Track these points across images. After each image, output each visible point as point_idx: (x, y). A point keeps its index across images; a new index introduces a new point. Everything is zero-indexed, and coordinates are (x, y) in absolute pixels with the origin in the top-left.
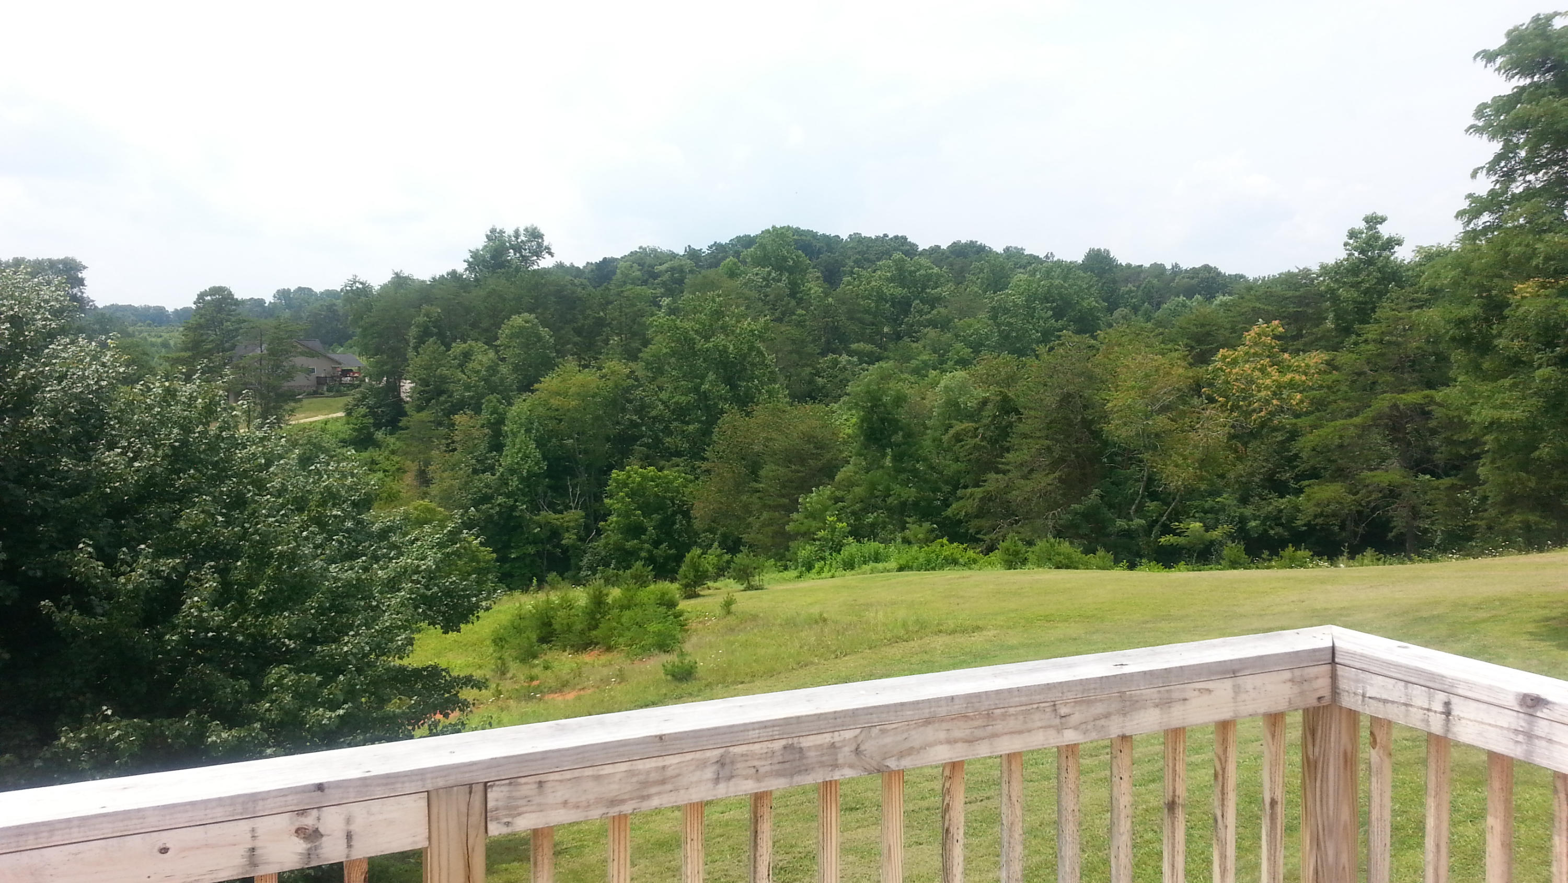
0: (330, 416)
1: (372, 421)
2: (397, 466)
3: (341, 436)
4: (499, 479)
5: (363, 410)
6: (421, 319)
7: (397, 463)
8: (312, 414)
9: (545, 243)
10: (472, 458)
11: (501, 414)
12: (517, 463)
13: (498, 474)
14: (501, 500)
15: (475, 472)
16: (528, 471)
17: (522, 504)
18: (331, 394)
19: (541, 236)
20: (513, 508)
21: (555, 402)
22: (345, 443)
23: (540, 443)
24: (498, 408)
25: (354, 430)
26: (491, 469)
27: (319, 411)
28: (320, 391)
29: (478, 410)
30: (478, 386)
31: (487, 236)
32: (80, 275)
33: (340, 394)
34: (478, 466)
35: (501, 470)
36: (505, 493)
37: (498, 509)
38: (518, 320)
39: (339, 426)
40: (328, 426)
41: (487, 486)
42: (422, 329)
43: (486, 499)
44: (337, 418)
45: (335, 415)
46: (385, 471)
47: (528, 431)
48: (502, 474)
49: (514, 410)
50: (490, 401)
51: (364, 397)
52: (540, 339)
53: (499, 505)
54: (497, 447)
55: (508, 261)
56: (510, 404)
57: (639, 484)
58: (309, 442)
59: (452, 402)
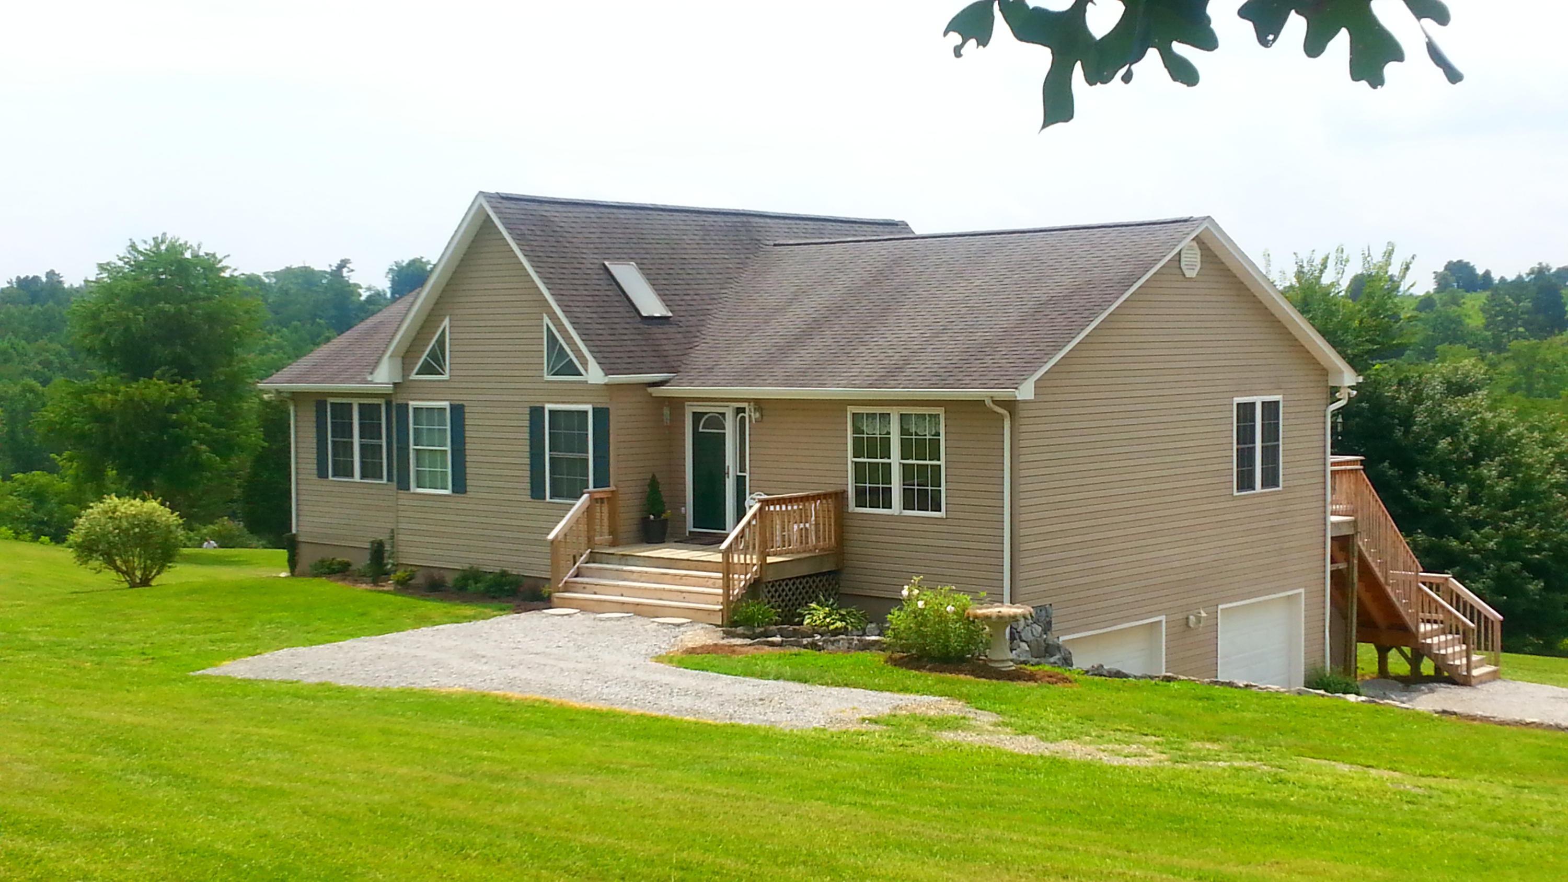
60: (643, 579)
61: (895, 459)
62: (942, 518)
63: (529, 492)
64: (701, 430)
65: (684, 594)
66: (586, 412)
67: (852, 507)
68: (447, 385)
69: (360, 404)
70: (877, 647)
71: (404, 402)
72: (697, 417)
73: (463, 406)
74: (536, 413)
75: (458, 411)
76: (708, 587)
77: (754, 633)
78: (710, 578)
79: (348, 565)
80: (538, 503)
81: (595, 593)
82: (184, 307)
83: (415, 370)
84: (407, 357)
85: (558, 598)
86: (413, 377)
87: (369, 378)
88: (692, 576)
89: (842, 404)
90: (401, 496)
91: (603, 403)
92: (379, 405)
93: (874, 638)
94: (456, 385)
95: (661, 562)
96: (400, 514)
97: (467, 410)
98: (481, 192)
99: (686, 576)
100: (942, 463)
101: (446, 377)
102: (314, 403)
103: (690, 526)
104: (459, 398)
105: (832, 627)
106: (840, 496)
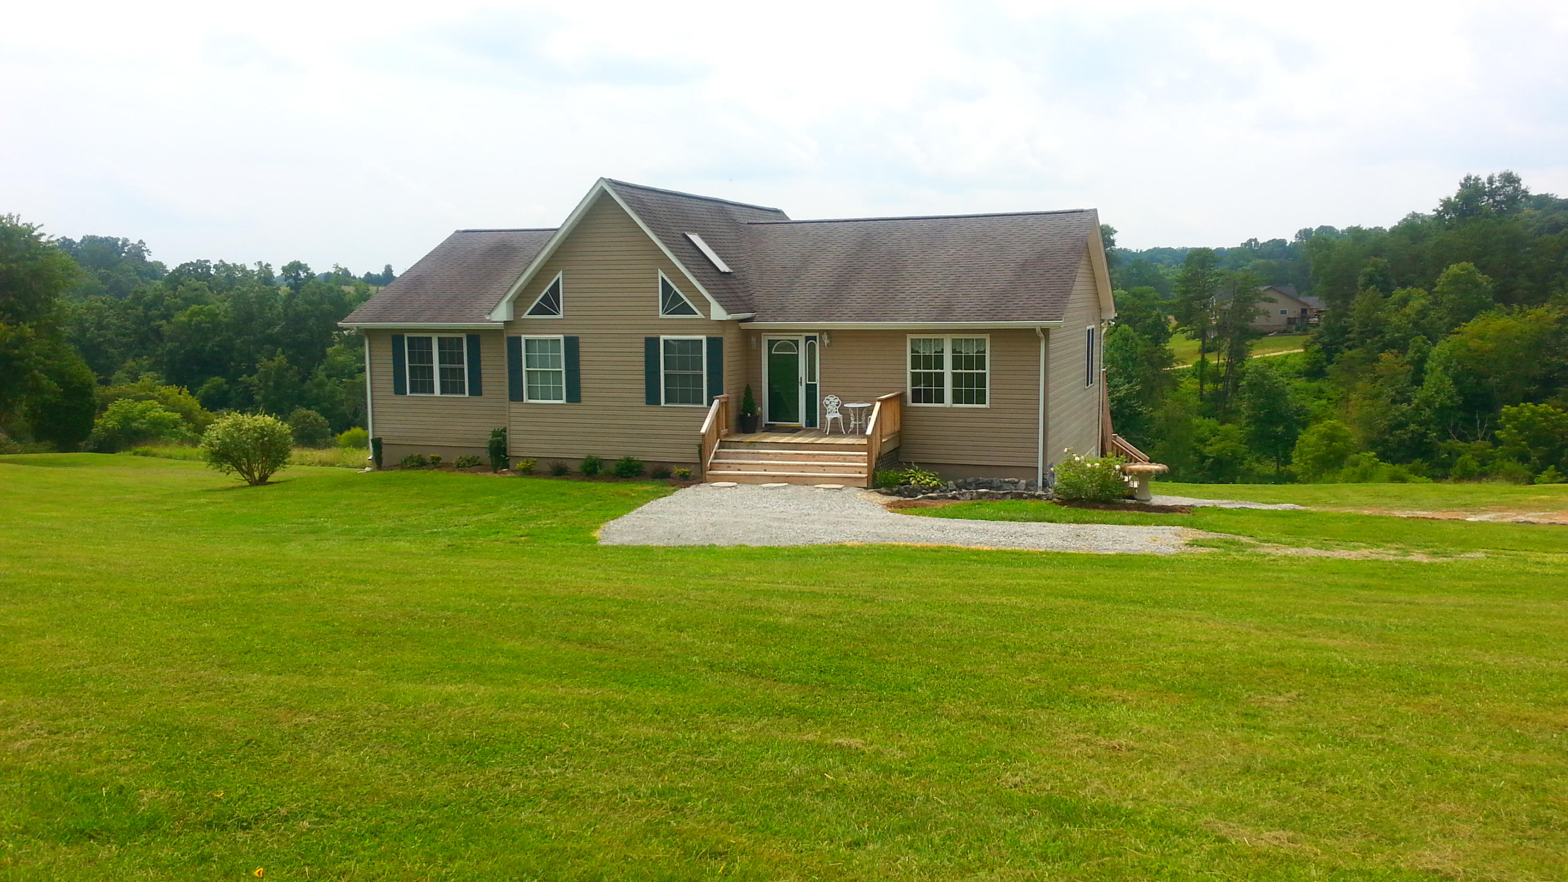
0: (1292, 352)
1: (1324, 356)
2: (1341, 396)
3: (1297, 367)
4: (1414, 409)
5: (1318, 346)
6: (1369, 269)
7: (1342, 393)
8: (1280, 349)
9: (1523, 187)
10: (1393, 390)
11: (1425, 353)
12: (1432, 396)
13: (1413, 405)
14: (1412, 427)
15: (1394, 402)
16: (1440, 404)
17: (1433, 433)
18: (1298, 332)
19: (1518, 181)
20: (1425, 435)
21: (1473, 344)
22: (1300, 374)
23: (1456, 381)
24: (1422, 347)
25: (1308, 363)
26: (1408, 401)
27: (1285, 347)
28: (1289, 330)
29: (1404, 350)
30: (1408, 328)
31: (1462, 185)
32: (1112, 238)
33: (1305, 332)
34: (1398, 397)
35: (1416, 401)
36: (1418, 422)
37: (1410, 435)
38: (1454, 268)
39: (1298, 360)
40: (1288, 360)
41: (1403, 414)
42: (1368, 278)
43: (1401, 425)
44: (1298, 353)
45: (1296, 351)
46: (1329, 399)
47: (1446, 369)
48: (1418, 406)
49: (1435, 350)
50: (1415, 342)
51: (1321, 336)
52: (1477, 285)
53: (1412, 431)
54: (1418, 381)
55: (1481, 208)
56: (1435, 345)
57: (1529, 419)
58: (1256, 371)
59: (1384, 342)
60: (777, 458)
61: (948, 370)
62: (987, 409)
63: (644, 400)
64: (773, 352)
65: (825, 468)
66: (701, 341)
67: (910, 403)
68: (560, 322)
69: (439, 338)
70: (987, 496)
71: (518, 335)
72: (771, 343)
73: (578, 338)
74: (651, 344)
75: (572, 344)
76: (839, 461)
77: (892, 491)
78: (841, 455)
79: (439, 459)
80: (653, 408)
81: (739, 470)
82: (14, 265)
83: (529, 311)
84: (518, 303)
85: (709, 475)
86: (525, 316)
87: (488, 318)
88: (824, 455)
89: (902, 334)
90: (512, 406)
91: (716, 333)
92: (461, 339)
93: (983, 490)
94: (567, 322)
95: (785, 446)
96: (512, 419)
97: (581, 340)
98: (602, 178)
99: (818, 454)
100: (987, 371)
101: (561, 316)
102: (390, 338)
103: (766, 420)
104: (572, 332)
105: (931, 485)
106: (901, 397)
